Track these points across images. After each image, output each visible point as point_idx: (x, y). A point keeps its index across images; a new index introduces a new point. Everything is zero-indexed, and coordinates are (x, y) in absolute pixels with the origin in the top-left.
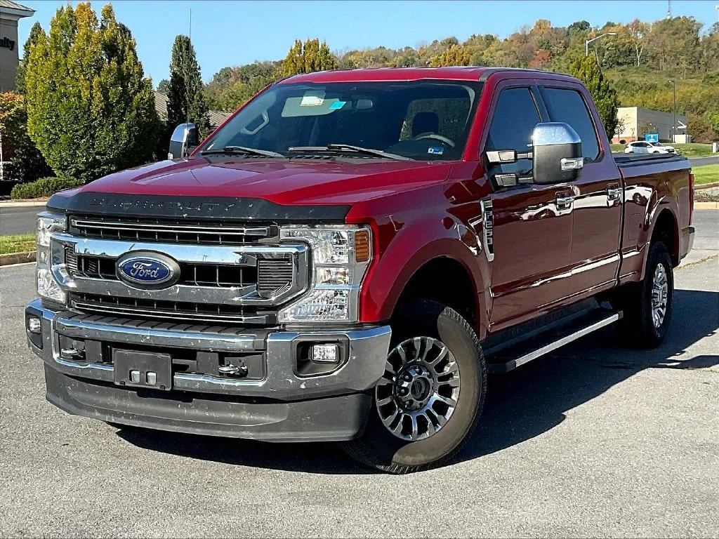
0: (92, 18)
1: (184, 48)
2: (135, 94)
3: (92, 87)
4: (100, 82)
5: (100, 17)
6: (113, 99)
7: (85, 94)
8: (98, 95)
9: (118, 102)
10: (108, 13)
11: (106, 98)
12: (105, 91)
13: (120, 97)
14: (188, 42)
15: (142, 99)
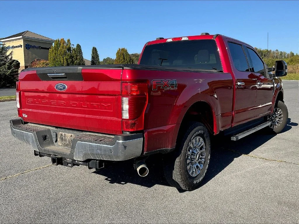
0: (64, 42)
1: (95, 50)
2: (75, 61)
3: (64, 59)
4: (66, 58)
5: (67, 42)
6: (69, 62)
7: (62, 61)
8: (65, 61)
9: (70, 63)
10: (69, 41)
11: (67, 62)
12: (67, 60)
13: (71, 61)
14: (96, 48)
15: (77, 62)
